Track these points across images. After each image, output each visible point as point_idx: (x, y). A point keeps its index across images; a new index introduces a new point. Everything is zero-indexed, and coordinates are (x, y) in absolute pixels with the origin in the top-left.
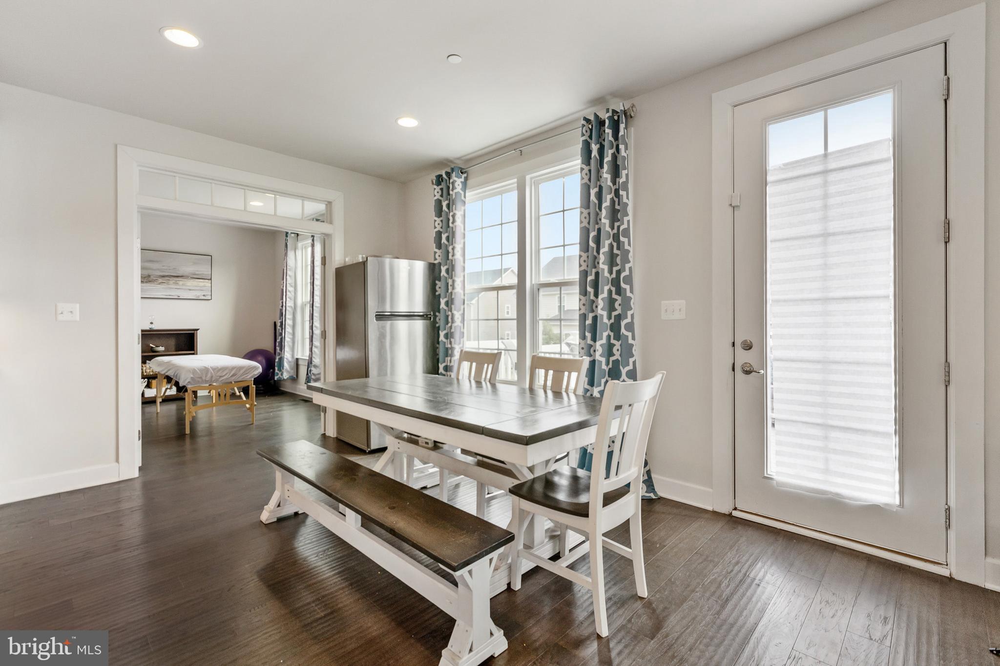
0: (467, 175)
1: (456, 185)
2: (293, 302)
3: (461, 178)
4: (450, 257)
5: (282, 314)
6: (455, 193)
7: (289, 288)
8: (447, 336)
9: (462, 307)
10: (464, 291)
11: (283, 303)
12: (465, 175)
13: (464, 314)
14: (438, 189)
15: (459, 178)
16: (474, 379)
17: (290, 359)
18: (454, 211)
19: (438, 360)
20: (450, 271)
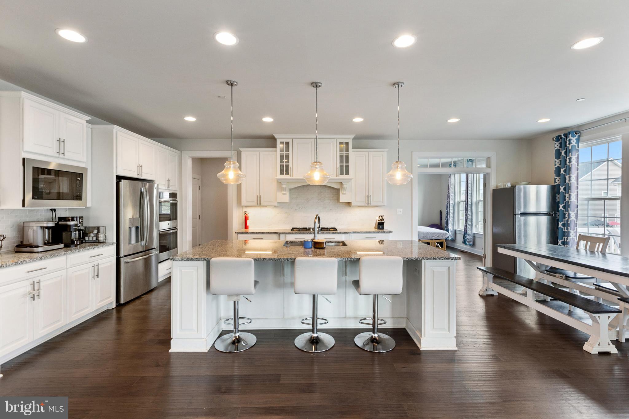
0: (580, 134)
1: (572, 141)
2: (453, 201)
3: (576, 137)
4: (567, 181)
5: (447, 207)
6: (571, 146)
7: (451, 194)
8: (564, 225)
9: (576, 209)
10: (577, 200)
11: (448, 201)
12: (579, 134)
13: (577, 213)
14: (557, 143)
15: (574, 137)
16: (589, 250)
17: (452, 230)
18: (570, 156)
19: (558, 237)
20: (568, 188)
